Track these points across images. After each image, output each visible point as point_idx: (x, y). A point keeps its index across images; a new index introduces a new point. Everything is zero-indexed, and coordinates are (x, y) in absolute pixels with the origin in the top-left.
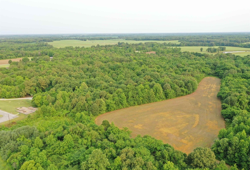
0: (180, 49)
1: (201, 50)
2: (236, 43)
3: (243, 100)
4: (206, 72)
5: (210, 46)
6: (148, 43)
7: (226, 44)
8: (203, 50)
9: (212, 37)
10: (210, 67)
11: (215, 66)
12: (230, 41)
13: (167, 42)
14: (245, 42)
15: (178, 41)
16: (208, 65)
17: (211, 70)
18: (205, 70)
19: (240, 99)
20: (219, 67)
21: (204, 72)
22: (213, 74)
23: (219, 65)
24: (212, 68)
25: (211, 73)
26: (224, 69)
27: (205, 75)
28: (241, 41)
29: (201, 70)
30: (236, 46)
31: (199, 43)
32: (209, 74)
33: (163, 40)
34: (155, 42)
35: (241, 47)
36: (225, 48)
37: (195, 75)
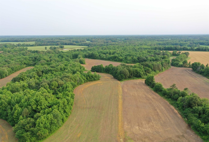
0: (27, 48)
1: (46, 48)
2: (75, 43)
3: (23, 77)
4: (27, 63)
5: (57, 46)
6: (2, 44)
7: (67, 44)
8: (47, 49)
9: (66, 38)
10: (32, 60)
11: (35, 58)
12: (73, 41)
13: (22, 43)
14: (83, 42)
15: (35, 42)
16: (30, 59)
17: (32, 62)
18: (26, 62)
19: (21, 77)
20: (38, 59)
21: (26, 64)
22: (33, 65)
23: (38, 58)
24: (33, 61)
25: (32, 63)
26: (39, 61)
27: (26, 66)
28: (80, 42)
29: (23, 63)
30: (74, 45)
31: (49, 43)
32: (30, 65)
33: (22, 41)
34: (10, 44)
35: (77, 45)
36: (64, 46)
37: (10, 66)
